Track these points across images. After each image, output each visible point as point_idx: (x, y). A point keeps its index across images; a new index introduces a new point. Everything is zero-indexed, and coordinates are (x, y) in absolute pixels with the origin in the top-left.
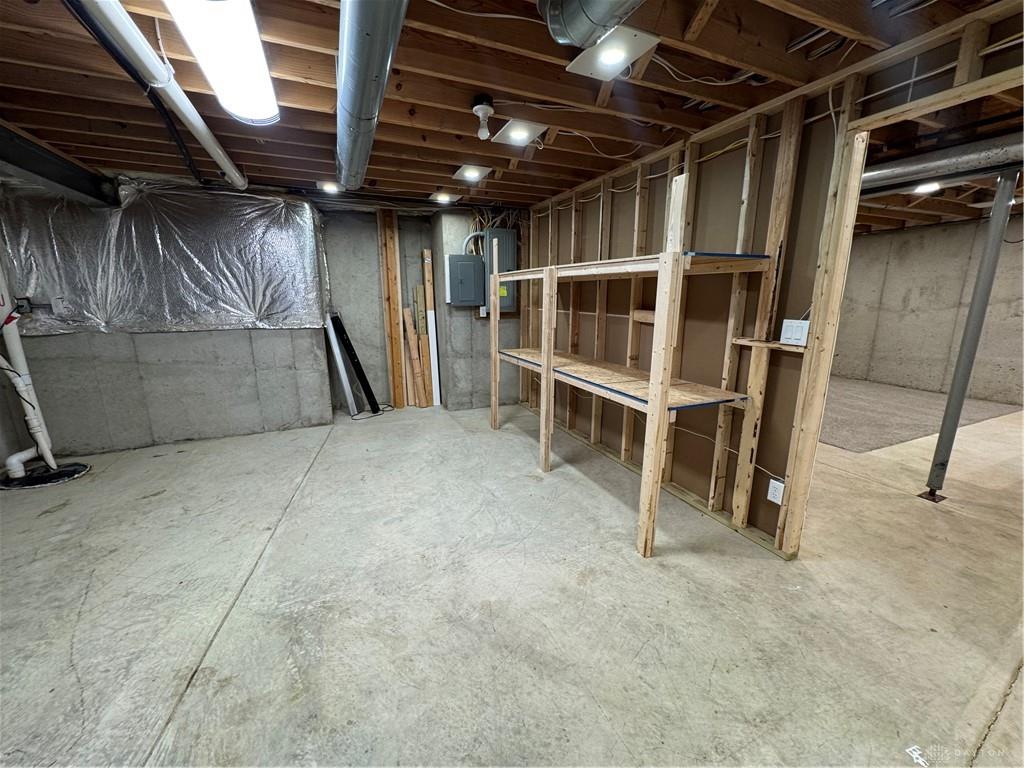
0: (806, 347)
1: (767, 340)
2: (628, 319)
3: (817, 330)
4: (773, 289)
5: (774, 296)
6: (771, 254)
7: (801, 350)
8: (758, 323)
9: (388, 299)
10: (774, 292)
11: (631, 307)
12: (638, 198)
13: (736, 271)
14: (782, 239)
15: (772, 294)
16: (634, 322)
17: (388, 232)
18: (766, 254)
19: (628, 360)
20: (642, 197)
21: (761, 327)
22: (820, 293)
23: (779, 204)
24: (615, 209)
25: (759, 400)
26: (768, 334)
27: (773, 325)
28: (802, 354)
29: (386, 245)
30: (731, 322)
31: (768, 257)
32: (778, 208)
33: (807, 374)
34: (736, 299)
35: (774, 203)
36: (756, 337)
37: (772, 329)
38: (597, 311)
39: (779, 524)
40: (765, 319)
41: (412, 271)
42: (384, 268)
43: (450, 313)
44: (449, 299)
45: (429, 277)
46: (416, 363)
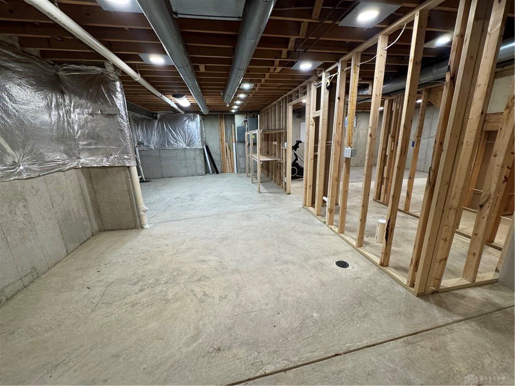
2: (273, 143)
9: (221, 140)
11: (273, 141)
16: (274, 145)
19: (273, 155)
29: (221, 124)
38: (270, 142)
41: (229, 131)
42: (220, 131)
43: (238, 144)
44: (237, 140)
45: (233, 132)
46: (230, 159)
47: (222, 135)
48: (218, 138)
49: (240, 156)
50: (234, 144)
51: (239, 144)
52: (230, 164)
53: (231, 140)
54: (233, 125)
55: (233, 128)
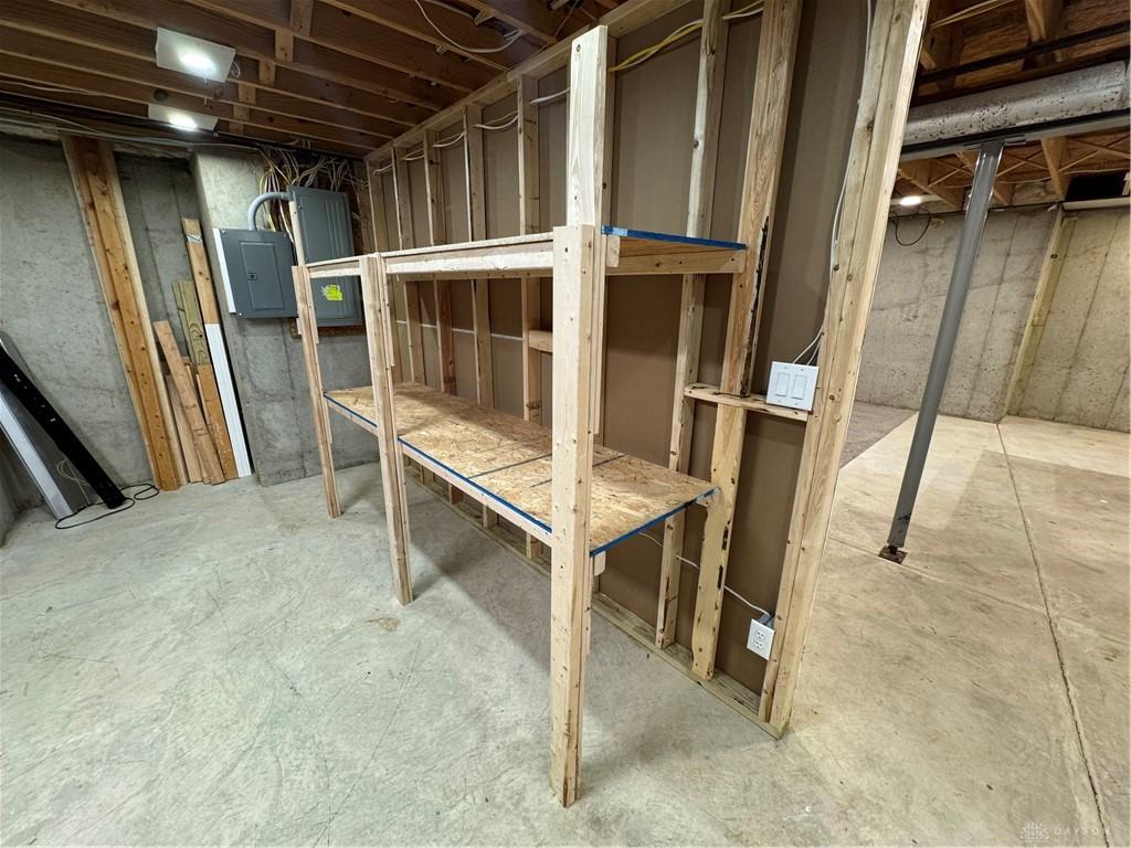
0: (810, 413)
1: (743, 395)
2: (521, 342)
3: (831, 383)
4: (752, 306)
5: (754, 318)
6: (749, 243)
7: (802, 417)
8: (726, 365)
9: (116, 305)
10: (754, 311)
11: (524, 325)
12: (521, 138)
13: (688, 273)
14: (767, 213)
15: (750, 315)
16: (531, 350)
17: (95, 182)
18: (739, 242)
19: (526, 409)
20: (528, 138)
21: (733, 372)
22: (837, 318)
23: (761, 148)
24: (489, 159)
25: (730, 492)
26: (745, 383)
27: (751, 369)
28: (803, 424)
29: (92, 205)
30: (682, 360)
31: (743, 247)
32: (759, 155)
33: (812, 458)
34: (689, 319)
35: (752, 143)
36: (724, 387)
37: (751, 376)
38: (475, 328)
39: (765, 687)
40: (739, 357)
41: (167, 257)
42: (96, 251)
43: (241, 330)
44: (231, 306)
45: (199, 265)
46: (195, 414)
47: (115, 275)
48: (90, 294)
49: (265, 397)
50: (213, 331)
51: (250, 329)
52: (204, 440)
53: (189, 304)
54: (191, 226)
55: (195, 238)
